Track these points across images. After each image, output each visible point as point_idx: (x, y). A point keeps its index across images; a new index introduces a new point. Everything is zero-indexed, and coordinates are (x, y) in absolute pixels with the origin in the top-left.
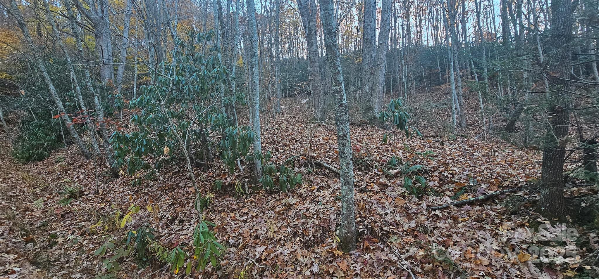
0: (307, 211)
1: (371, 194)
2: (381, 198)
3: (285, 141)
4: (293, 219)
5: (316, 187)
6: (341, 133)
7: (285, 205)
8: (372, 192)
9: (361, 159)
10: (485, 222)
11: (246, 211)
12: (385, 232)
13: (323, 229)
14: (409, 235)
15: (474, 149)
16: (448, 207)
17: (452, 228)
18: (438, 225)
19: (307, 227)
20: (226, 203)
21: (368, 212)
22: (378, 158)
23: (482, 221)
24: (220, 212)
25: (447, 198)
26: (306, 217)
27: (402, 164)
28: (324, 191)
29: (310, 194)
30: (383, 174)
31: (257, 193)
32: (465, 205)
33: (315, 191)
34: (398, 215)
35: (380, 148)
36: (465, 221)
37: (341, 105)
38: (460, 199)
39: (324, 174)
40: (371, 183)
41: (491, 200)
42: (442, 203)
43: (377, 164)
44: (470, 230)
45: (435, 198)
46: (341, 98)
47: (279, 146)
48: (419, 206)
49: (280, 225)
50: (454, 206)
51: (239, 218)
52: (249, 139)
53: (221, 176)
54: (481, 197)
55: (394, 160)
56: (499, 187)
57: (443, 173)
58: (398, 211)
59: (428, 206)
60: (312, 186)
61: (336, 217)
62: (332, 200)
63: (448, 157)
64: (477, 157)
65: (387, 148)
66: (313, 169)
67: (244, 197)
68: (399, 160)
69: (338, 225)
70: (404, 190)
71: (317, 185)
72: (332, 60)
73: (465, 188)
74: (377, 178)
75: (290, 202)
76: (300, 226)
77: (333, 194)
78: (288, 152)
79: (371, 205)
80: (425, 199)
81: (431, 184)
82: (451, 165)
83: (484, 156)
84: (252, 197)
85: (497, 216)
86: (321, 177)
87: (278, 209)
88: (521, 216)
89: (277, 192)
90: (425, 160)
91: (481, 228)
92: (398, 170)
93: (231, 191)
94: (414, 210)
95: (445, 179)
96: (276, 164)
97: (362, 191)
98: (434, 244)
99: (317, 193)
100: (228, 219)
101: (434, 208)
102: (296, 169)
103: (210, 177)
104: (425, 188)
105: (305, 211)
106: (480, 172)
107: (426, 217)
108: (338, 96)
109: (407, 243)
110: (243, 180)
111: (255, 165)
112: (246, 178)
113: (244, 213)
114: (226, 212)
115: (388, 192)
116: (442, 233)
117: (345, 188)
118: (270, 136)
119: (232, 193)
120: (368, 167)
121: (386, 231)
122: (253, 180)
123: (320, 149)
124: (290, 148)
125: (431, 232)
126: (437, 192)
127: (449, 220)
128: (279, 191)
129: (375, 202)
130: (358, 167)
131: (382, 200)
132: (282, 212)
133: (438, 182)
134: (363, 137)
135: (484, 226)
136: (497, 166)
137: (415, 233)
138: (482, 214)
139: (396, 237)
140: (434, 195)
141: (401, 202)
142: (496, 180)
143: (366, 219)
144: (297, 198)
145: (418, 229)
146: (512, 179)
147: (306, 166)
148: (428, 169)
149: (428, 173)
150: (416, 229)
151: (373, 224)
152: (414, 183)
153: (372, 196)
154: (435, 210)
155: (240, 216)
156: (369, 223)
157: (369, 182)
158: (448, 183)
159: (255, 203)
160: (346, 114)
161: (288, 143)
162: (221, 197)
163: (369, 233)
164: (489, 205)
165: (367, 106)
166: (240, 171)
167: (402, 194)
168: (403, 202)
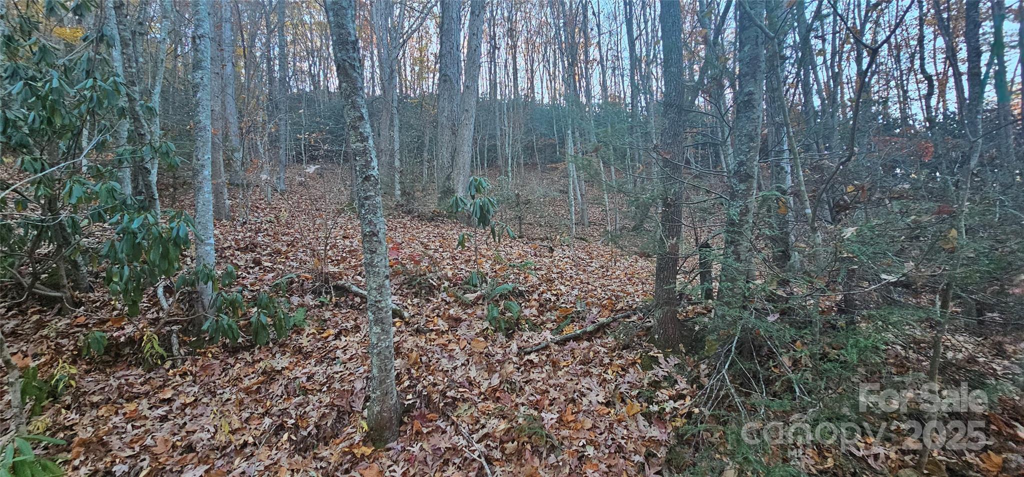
0: (309, 379)
1: (433, 336)
2: (450, 341)
3: (278, 245)
4: (278, 398)
5: (332, 331)
6: (368, 230)
7: (264, 373)
8: (435, 333)
9: (420, 275)
10: (592, 364)
11: (168, 396)
12: (449, 400)
13: (338, 410)
14: (487, 399)
15: (592, 258)
16: (547, 347)
17: (550, 378)
18: (532, 376)
19: (305, 412)
20: (115, 384)
21: (424, 368)
22: (450, 274)
23: (589, 363)
24: (95, 406)
25: (548, 332)
26: (305, 392)
27: (486, 282)
28: (348, 338)
29: (320, 346)
30: (455, 301)
31: (199, 354)
32: (569, 341)
33: (330, 338)
34: (473, 368)
35: (458, 258)
36: (568, 366)
37: (367, 178)
38: (565, 332)
39: (352, 307)
40: (434, 317)
41: (601, 330)
42: (540, 341)
43: (447, 284)
44: (573, 378)
45: (530, 334)
46: (367, 165)
47: (264, 255)
48: (508, 350)
49: (247, 415)
50: (555, 343)
51: (147, 413)
52: (175, 240)
53: (110, 323)
54: (590, 328)
55: (475, 277)
56: (612, 311)
57: (544, 295)
58: (474, 361)
59: (519, 348)
60: (325, 330)
61: (365, 385)
62: (360, 354)
63: (555, 270)
64: (593, 269)
65: (469, 256)
66: (331, 298)
67: (168, 364)
68: (483, 278)
69: (367, 399)
70: (486, 324)
71: (335, 327)
72: (348, 93)
73: (570, 316)
74: (445, 309)
75: (275, 365)
76: (291, 411)
77: (364, 343)
78: (280, 266)
79: (430, 355)
80: (516, 337)
81: (527, 312)
82: (556, 283)
83: (602, 267)
84: (187, 363)
85: (607, 353)
86: (344, 311)
87: (247, 382)
88: (633, 350)
89: (249, 348)
90: (523, 275)
91: (588, 374)
92: (479, 293)
93: (134, 354)
94: (499, 357)
95: (547, 304)
96: (252, 291)
97: (418, 332)
98: (522, 409)
99: (334, 342)
100: (116, 419)
101: (529, 349)
102: (295, 300)
103: (77, 326)
104: (518, 319)
105: (304, 379)
106: (592, 290)
107: (516, 366)
108: (360, 161)
109: (484, 413)
110: (168, 328)
111: (200, 294)
112: (176, 323)
113: (164, 400)
114: (115, 402)
115: (462, 330)
116: (536, 389)
117: (377, 329)
118: (249, 234)
119: (136, 359)
120: (431, 290)
121: (452, 397)
122: (191, 326)
123: (348, 260)
124: (287, 258)
125: (521, 389)
126: (535, 325)
127: (547, 367)
128: (253, 346)
129: (439, 350)
130: (414, 290)
131: (450, 345)
132: (255, 387)
133: (537, 309)
134: (433, 239)
135: (591, 370)
136: (615, 280)
137: (498, 394)
138: (589, 353)
139: (466, 406)
140: (531, 330)
141: (480, 345)
142: (609, 301)
143: (420, 382)
144: (291, 357)
145: (502, 387)
146: (628, 298)
147: (316, 293)
148: (524, 289)
149: (524, 296)
150: (499, 387)
151: (430, 388)
152: (503, 314)
153: (435, 340)
154: (529, 353)
155: (150, 409)
156: (425, 387)
157: (432, 315)
158: (550, 310)
159: (194, 376)
160: (377, 195)
161: (284, 249)
162: (102, 371)
163: (423, 405)
164: (599, 338)
165: (444, 186)
166: (162, 309)
167: (483, 333)
168: (483, 345)
